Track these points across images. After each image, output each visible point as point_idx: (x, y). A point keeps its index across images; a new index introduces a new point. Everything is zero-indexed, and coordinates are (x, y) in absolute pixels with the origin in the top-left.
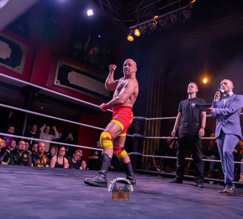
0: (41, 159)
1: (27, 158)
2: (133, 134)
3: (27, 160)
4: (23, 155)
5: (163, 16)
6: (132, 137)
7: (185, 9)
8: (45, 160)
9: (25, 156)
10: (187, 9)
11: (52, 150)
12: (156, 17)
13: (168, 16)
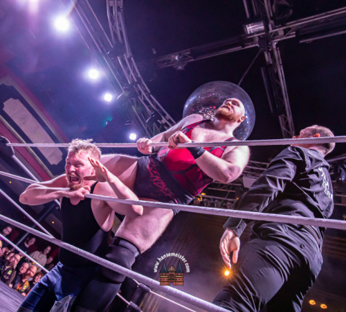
0: (22, 284)
1: (10, 276)
2: (129, 301)
3: (7, 278)
4: (8, 270)
5: (210, 197)
6: (127, 304)
7: (230, 202)
8: (25, 287)
9: (10, 273)
10: (232, 202)
11: (37, 277)
12: (203, 194)
13: (214, 199)
